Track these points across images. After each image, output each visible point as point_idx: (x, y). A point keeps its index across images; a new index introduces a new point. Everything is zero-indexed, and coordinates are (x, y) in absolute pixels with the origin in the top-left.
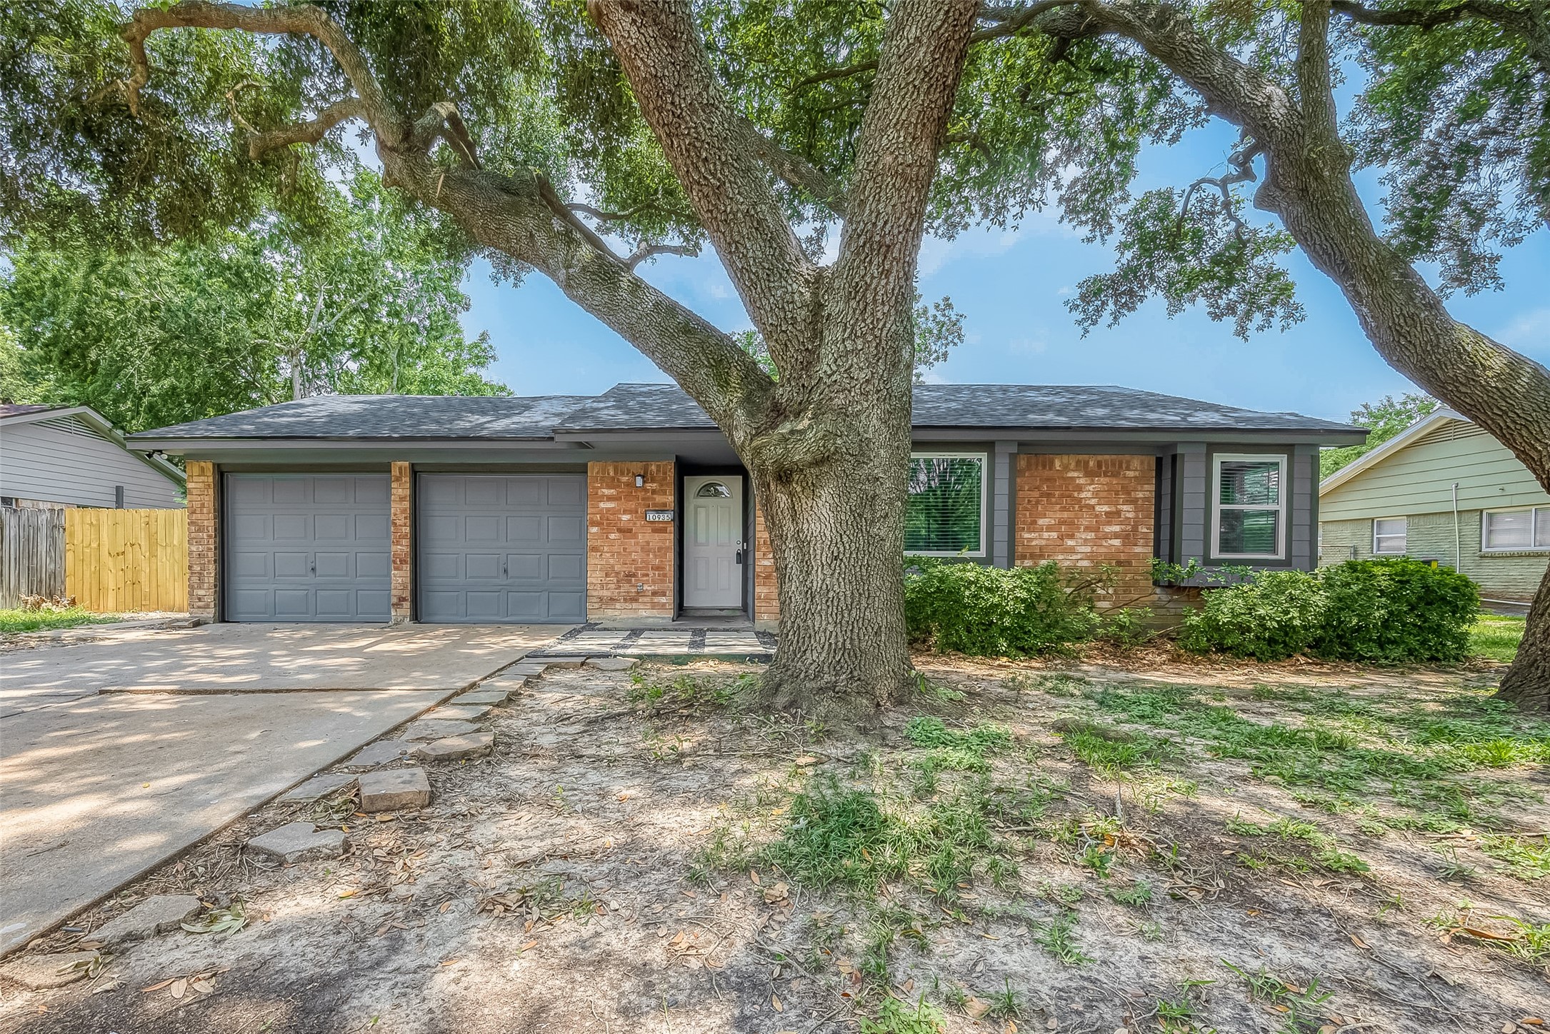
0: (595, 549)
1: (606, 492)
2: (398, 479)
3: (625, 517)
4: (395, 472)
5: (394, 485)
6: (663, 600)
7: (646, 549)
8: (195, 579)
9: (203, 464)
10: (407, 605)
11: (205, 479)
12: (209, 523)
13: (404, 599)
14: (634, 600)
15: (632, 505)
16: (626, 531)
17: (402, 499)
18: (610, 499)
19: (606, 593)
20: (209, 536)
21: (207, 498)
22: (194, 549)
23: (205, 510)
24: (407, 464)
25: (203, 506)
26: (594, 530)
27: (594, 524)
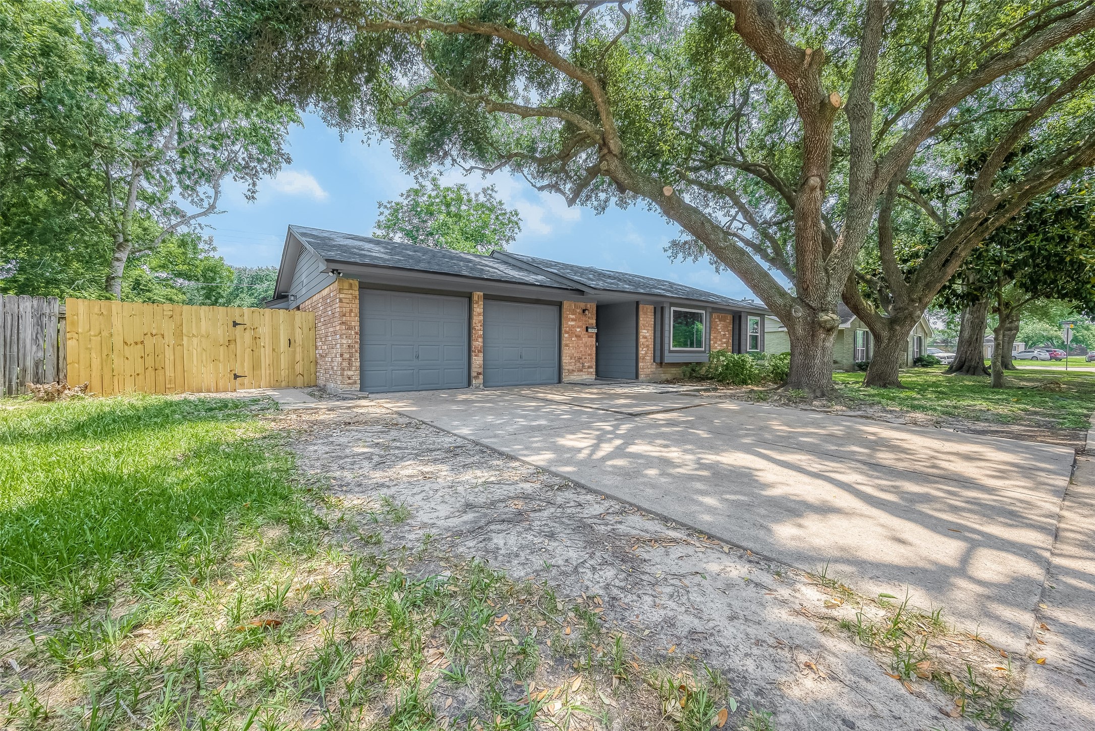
0: (567, 345)
1: (571, 316)
2: (477, 303)
3: (578, 330)
4: (475, 298)
5: (475, 306)
6: (591, 370)
7: (586, 346)
8: (345, 364)
9: (351, 281)
10: (481, 377)
11: (353, 292)
12: (355, 323)
13: (480, 374)
14: (581, 371)
15: (580, 324)
16: (578, 337)
17: (479, 314)
18: (573, 320)
19: (571, 368)
20: (356, 333)
21: (354, 306)
22: (344, 341)
23: (353, 314)
24: (482, 294)
25: (351, 311)
26: (566, 335)
27: (567, 332)
